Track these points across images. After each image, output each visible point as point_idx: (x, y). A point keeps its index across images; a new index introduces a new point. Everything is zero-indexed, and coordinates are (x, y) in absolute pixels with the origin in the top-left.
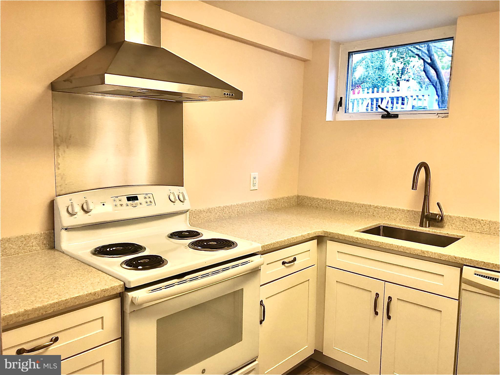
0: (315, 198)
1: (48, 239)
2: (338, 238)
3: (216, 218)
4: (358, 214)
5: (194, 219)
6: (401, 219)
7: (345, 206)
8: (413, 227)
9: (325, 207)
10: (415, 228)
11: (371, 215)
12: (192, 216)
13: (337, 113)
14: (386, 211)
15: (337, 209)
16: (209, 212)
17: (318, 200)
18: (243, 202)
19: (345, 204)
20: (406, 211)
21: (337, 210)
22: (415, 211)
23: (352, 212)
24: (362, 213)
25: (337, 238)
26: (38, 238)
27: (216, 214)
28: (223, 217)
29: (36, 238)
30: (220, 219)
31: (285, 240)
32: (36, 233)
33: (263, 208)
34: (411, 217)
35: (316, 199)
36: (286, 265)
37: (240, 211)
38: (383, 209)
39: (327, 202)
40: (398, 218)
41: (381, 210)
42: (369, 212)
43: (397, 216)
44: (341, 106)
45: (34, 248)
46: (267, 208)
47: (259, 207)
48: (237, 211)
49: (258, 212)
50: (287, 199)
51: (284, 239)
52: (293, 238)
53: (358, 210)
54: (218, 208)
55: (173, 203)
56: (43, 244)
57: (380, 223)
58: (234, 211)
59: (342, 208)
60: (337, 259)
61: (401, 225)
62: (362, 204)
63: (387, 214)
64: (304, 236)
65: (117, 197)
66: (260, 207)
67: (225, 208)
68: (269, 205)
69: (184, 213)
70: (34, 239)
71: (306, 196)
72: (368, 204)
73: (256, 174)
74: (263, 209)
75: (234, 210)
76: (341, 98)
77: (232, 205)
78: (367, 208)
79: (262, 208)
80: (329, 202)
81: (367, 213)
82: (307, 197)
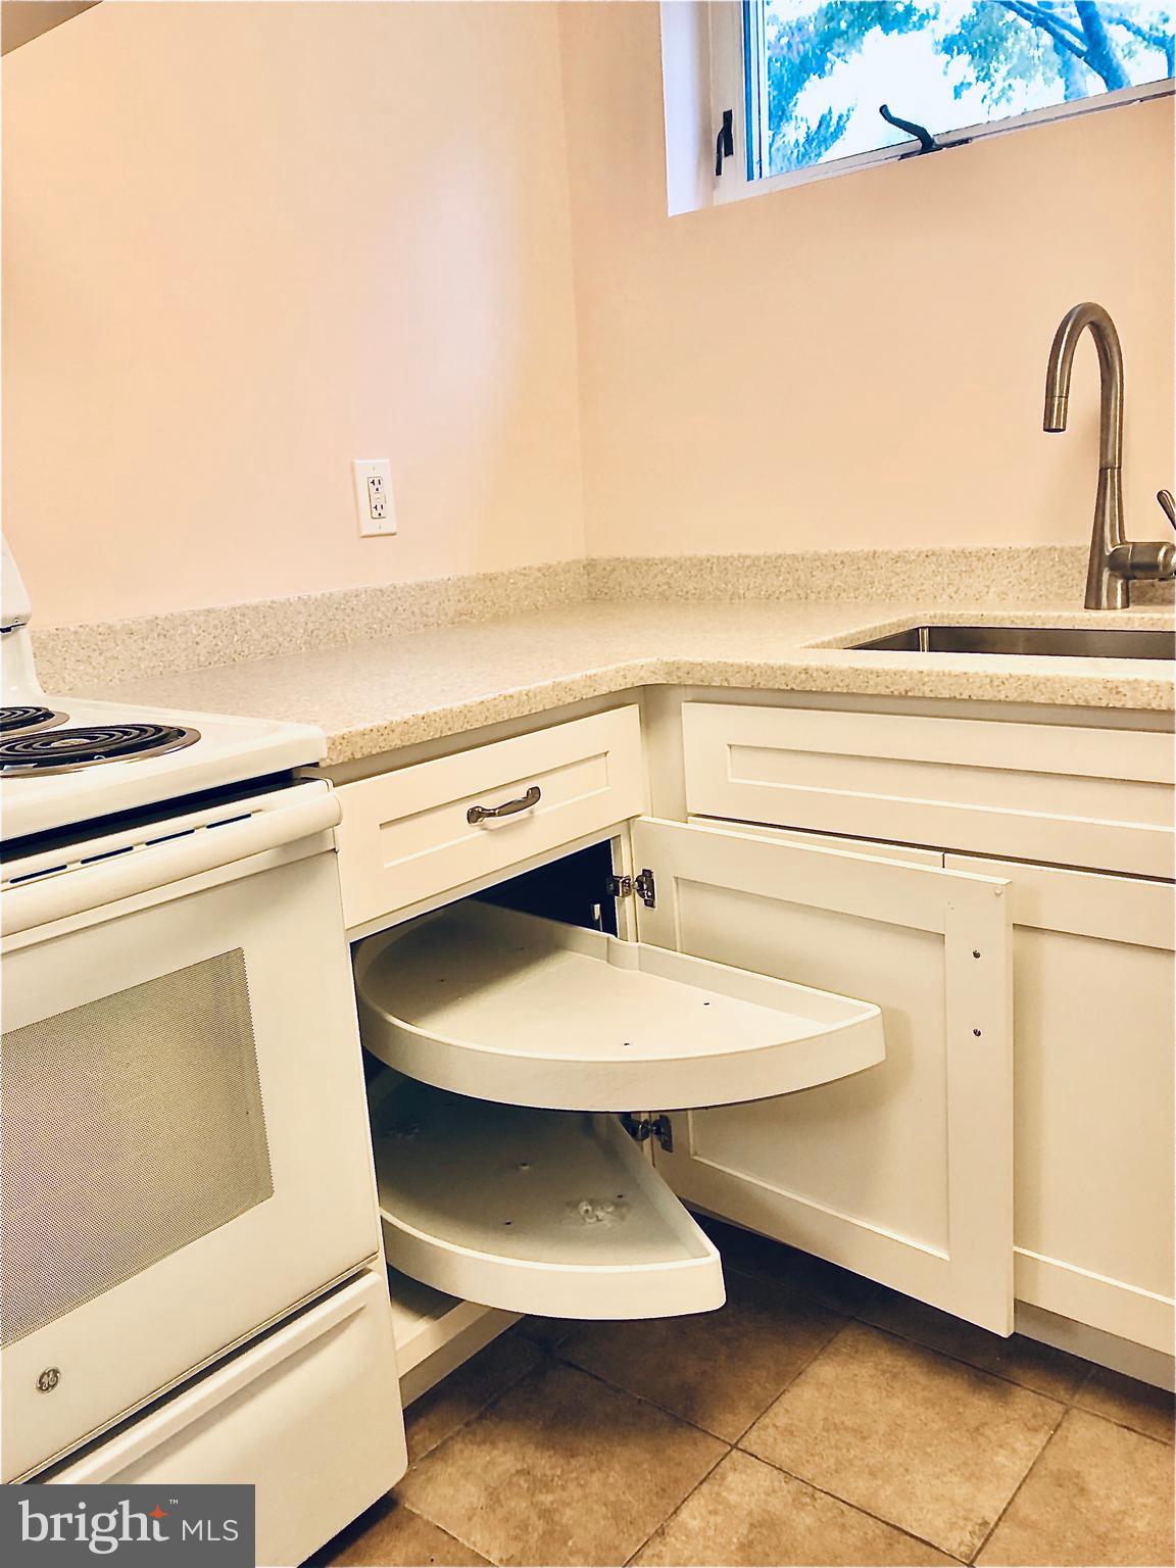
0: (654, 559)
2: (726, 684)
3: (199, 660)
4: (826, 598)
6: (1004, 593)
7: (773, 575)
8: (1057, 614)
9: (695, 589)
10: (1066, 614)
11: (878, 595)
13: (714, 186)
14: (940, 569)
15: (742, 592)
16: (159, 635)
17: (665, 566)
18: (332, 590)
19: (770, 565)
20: (1024, 556)
21: (745, 598)
22: (1062, 550)
23: (803, 595)
24: (843, 594)
25: (720, 687)
27: (197, 643)
28: (235, 656)
30: (222, 665)
31: (466, 706)
33: (433, 616)
34: (1048, 578)
35: (659, 562)
36: (493, 822)
37: (319, 629)
38: (928, 560)
39: (701, 570)
40: (993, 590)
41: (918, 566)
42: (872, 583)
43: (988, 583)
44: (729, 152)
46: (450, 616)
47: (413, 613)
48: (305, 631)
49: (410, 630)
50: (540, 575)
51: (463, 702)
52: (511, 696)
53: (827, 582)
54: (202, 618)
57: (917, 617)
58: (286, 629)
59: (762, 585)
60: (731, 780)
61: (1005, 614)
62: (841, 555)
63: (946, 578)
64: (568, 689)
66: (417, 612)
67: (243, 615)
68: (459, 601)
71: (618, 559)
72: (866, 550)
73: (380, 466)
74: (431, 620)
75: (286, 624)
76: (728, 117)
77: (272, 602)
78: (861, 566)
79: (427, 616)
80: (709, 565)
81: (861, 590)
82: (625, 560)
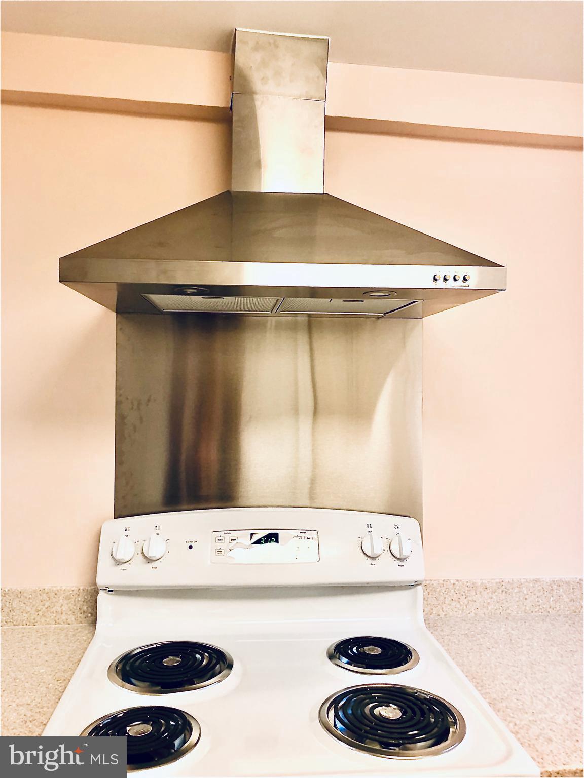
1: (91, 603)
3: (525, 609)
5: (454, 604)
12: (447, 596)
16: (503, 591)
26: (72, 598)
27: (526, 599)
28: (550, 610)
29: (67, 598)
32: (68, 588)
45: (64, 617)
54: (531, 584)
55: (369, 561)
56: (82, 611)
65: (227, 532)
67: (559, 586)
69: (410, 588)
70: (66, 598)
